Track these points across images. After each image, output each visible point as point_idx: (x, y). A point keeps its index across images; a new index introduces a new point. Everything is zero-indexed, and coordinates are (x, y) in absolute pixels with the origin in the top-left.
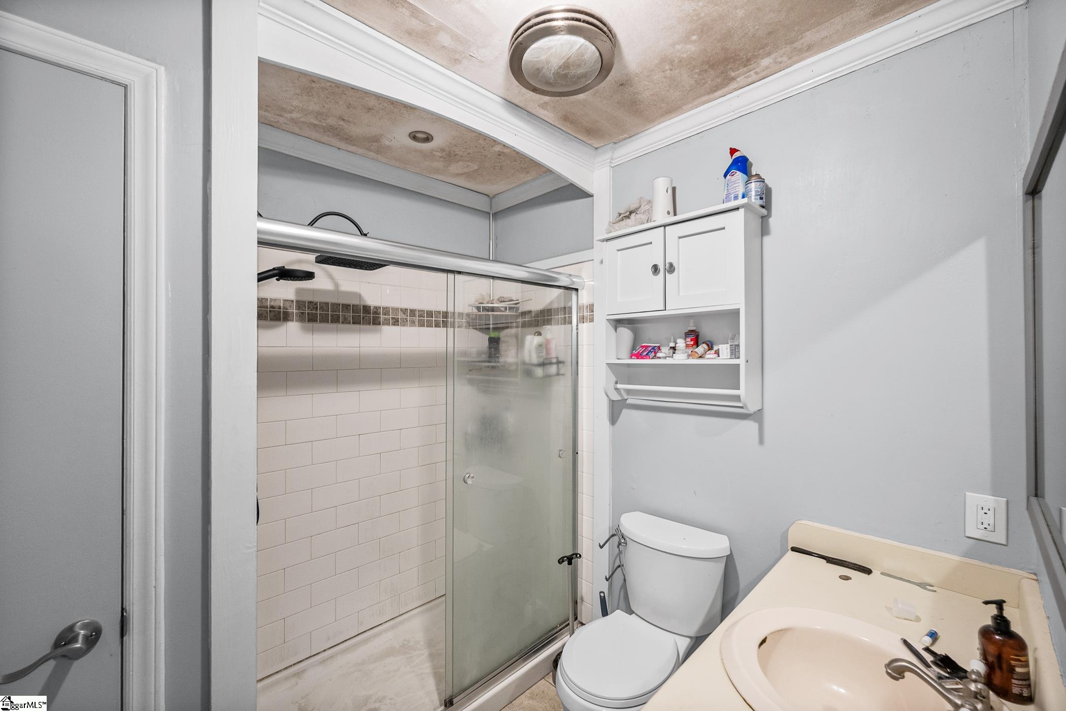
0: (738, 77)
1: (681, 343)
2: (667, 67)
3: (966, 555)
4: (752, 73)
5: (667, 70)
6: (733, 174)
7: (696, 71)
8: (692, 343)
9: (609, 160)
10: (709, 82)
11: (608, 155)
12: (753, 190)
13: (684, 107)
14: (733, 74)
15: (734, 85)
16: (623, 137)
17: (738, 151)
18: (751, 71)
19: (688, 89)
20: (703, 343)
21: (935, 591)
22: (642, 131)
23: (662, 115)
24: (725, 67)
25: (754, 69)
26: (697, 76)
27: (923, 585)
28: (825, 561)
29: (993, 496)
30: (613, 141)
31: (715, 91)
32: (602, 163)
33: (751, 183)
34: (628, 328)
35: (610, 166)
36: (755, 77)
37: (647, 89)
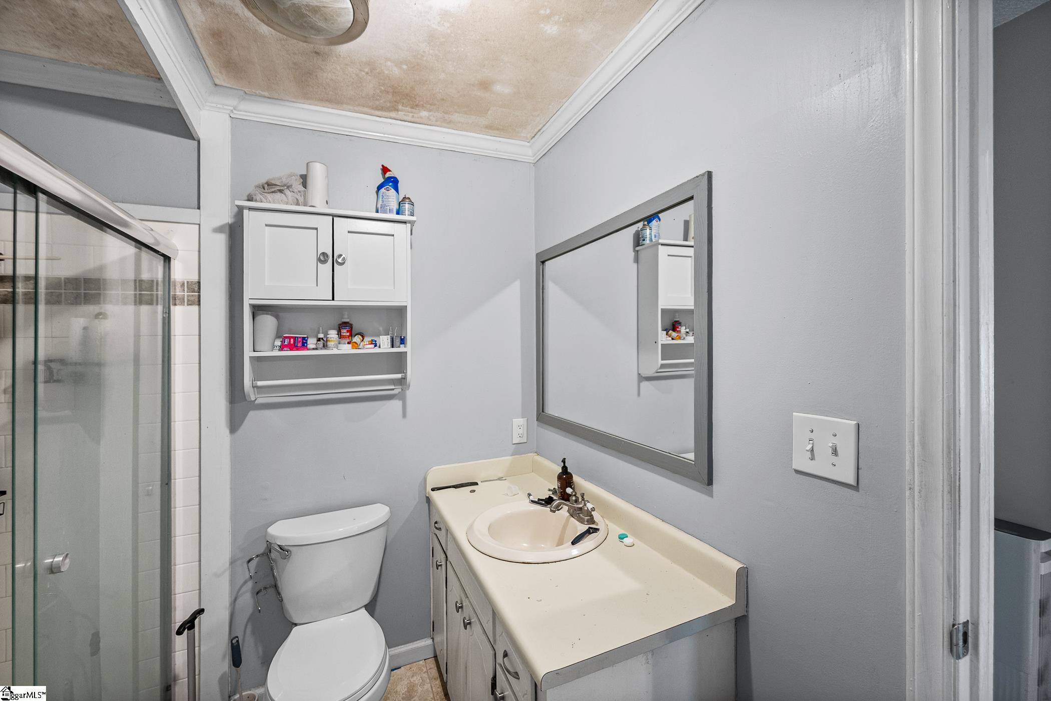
0: (401, 111)
1: (333, 334)
2: (366, 70)
3: (513, 455)
4: (411, 114)
5: (364, 71)
6: (388, 189)
7: (382, 88)
8: (348, 334)
9: (232, 108)
10: (382, 101)
11: (234, 102)
12: (407, 210)
13: (345, 106)
14: (400, 107)
15: (393, 114)
16: (262, 93)
17: (390, 171)
18: (412, 113)
19: (363, 95)
20: (356, 335)
21: (506, 479)
22: (288, 101)
23: (321, 100)
24: (400, 99)
25: (414, 113)
26: (378, 91)
27: (500, 479)
28: (454, 489)
29: (523, 418)
30: (245, 90)
31: (379, 110)
32: (219, 106)
33: (405, 203)
34: (271, 315)
35: (229, 114)
36: (409, 118)
37: (334, 73)
